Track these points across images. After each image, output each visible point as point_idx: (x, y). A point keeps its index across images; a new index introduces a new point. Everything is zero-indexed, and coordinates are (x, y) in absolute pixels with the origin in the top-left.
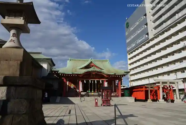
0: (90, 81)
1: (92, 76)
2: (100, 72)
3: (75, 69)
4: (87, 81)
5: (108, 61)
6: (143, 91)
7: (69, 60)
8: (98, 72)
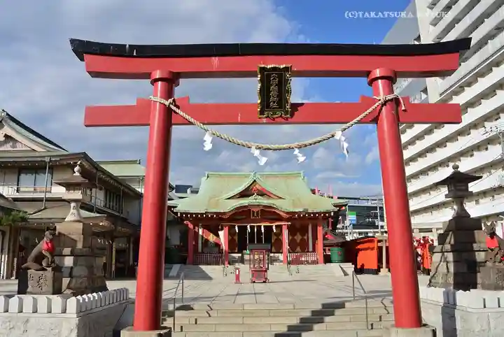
0: (248, 227)
1: (253, 215)
2: (270, 207)
3: (217, 199)
4: (243, 229)
5: (302, 174)
6: (373, 249)
7: (205, 176)
8: (265, 206)
